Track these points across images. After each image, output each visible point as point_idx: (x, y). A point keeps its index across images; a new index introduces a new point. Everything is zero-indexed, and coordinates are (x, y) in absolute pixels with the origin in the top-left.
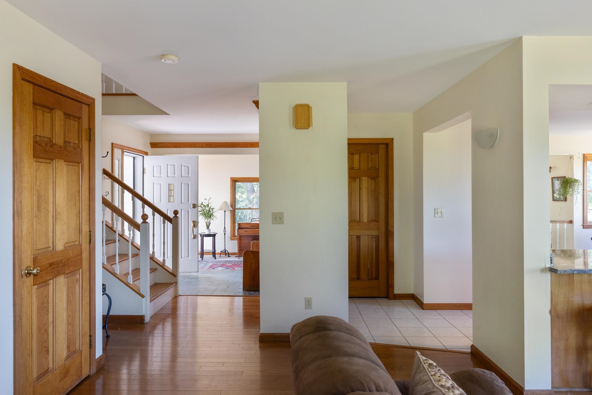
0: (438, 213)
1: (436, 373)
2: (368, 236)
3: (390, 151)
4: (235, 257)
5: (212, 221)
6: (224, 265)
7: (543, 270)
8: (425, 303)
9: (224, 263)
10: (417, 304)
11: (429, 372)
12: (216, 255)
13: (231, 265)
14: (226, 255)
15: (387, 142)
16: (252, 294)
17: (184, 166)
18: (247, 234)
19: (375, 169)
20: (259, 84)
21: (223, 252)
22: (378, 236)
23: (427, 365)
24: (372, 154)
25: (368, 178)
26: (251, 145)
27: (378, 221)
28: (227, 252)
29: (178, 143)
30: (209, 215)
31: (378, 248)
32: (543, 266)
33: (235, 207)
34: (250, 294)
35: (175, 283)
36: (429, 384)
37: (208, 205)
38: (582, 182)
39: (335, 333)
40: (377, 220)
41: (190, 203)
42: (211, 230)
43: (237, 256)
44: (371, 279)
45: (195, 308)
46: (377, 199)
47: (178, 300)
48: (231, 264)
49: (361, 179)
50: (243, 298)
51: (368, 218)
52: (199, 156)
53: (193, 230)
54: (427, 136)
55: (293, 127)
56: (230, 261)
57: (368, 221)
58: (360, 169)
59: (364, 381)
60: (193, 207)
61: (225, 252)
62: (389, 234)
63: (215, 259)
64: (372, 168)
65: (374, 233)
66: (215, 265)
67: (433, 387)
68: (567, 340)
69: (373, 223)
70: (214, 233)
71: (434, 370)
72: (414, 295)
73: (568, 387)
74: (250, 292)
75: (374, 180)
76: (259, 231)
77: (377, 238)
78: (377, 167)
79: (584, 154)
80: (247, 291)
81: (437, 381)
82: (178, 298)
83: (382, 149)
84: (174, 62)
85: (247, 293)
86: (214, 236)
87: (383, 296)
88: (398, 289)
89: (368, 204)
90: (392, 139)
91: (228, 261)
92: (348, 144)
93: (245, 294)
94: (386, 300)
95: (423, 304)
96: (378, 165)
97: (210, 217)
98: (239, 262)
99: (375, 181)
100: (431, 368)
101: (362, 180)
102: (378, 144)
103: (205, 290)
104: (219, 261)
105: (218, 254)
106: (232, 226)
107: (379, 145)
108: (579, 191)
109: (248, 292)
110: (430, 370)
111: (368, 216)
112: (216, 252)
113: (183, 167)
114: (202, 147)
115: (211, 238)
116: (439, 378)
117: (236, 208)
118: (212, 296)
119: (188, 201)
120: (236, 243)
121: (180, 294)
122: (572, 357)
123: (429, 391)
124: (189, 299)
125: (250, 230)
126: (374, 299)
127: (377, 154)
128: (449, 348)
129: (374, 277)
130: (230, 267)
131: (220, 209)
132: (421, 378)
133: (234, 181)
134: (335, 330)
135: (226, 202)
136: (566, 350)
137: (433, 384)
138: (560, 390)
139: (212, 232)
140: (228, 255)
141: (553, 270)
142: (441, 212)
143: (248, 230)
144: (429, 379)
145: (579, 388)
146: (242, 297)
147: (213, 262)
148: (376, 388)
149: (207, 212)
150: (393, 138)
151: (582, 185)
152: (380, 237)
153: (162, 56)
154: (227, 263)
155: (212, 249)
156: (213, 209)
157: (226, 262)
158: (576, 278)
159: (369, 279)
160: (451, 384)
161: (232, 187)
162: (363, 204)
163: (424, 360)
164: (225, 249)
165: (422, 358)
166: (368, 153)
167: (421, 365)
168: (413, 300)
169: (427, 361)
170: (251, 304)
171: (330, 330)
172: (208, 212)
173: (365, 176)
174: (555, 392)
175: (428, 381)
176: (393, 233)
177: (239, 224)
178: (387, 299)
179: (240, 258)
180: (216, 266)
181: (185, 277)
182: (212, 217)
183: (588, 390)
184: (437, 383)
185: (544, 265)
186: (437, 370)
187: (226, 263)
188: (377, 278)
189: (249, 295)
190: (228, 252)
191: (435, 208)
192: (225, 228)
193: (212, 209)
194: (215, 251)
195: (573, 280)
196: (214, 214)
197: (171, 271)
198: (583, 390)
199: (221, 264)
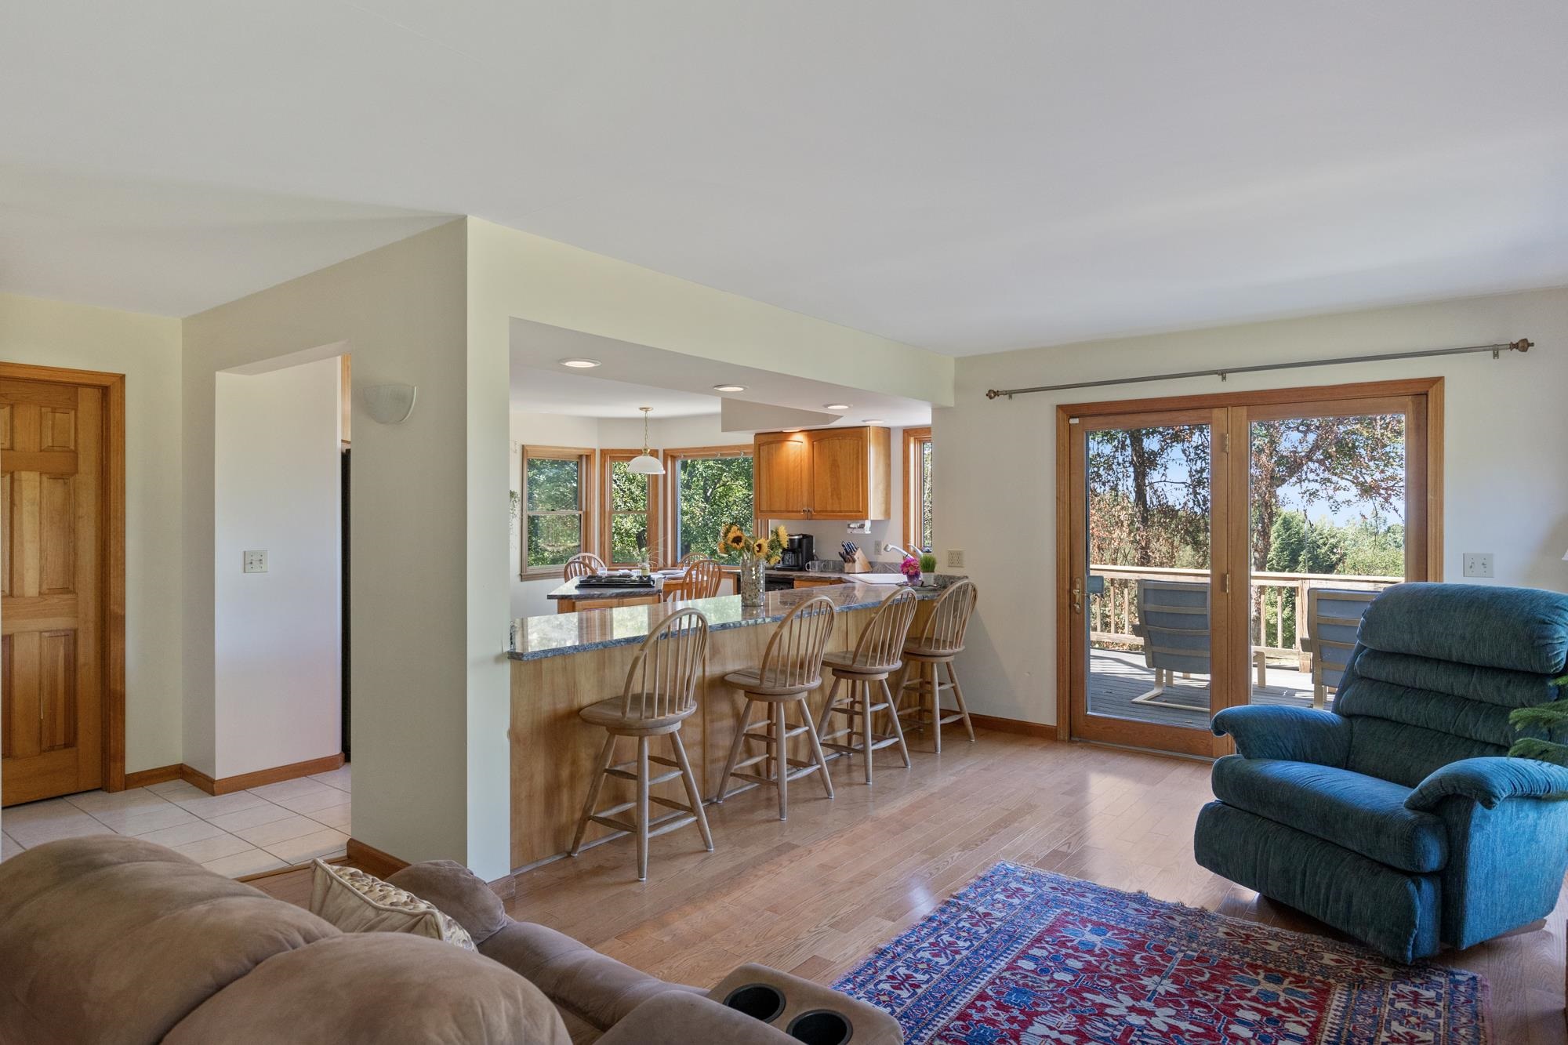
0: (253, 562)
1: (372, 885)
2: (41, 632)
3: (113, 407)
7: (499, 659)
8: (217, 778)
10: (194, 785)
11: (358, 889)
15: (106, 383)
19: (67, 452)
22: (75, 631)
23: (347, 878)
24: (54, 411)
25: (41, 474)
27: (74, 592)
31: (75, 660)
32: (498, 651)
36: (364, 911)
38: (519, 496)
39: (130, 868)
40: (71, 587)
44: (52, 748)
46: (70, 532)
49: (16, 476)
51: (41, 585)
54: (224, 379)
57: (41, 594)
58: (12, 448)
59: (276, 932)
62: (109, 624)
64: (55, 448)
65: (62, 623)
67: (378, 913)
68: (531, 778)
69: (61, 596)
71: (364, 883)
72: (185, 765)
73: (532, 862)
75: (61, 481)
77: (72, 636)
78: (72, 448)
79: (523, 446)
81: (381, 900)
83: (88, 403)
87: (91, 787)
88: (138, 761)
89: (41, 546)
90: (122, 377)
94: (99, 796)
95: (212, 781)
96: (76, 441)
99: (65, 483)
100: (358, 881)
101: (20, 481)
102: (76, 386)
107: (79, 389)
108: (516, 512)
110: (357, 884)
111: (41, 579)
116: (382, 893)
122: (539, 807)
123: (371, 923)
126: (61, 800)
127: (73, 412)
128: (294, 863)
129: (60, 739)
132: (343, 907)
136: (530, 797)
137: (373, 907)
138: (520, 872)
141: (514, 656)
142: (261, 560)
144: (361, 902)
145: (548, 858)
148: (304, 938)
150: (124, 376)
151: (520, 502)
152: (81, 635)
158: (545, 664)
159: (45, 752)
160: (408, 897)
163: (336, 872)
165: (332, 869)
166: (41, 407)
167: (334, 882)
168: (181, 778)
169: (345, 872)
173: (29, 469)
174: (515, 877)
175: (358, 907)
176: (121, 619)
178: (105, 793)
183: (561, 857)
184: (381, 902)
185: (500, 649)
186: (371, 881)
188: (70, 743)
191: (245, 552)
195: (541, 669)
198: (554, 860)
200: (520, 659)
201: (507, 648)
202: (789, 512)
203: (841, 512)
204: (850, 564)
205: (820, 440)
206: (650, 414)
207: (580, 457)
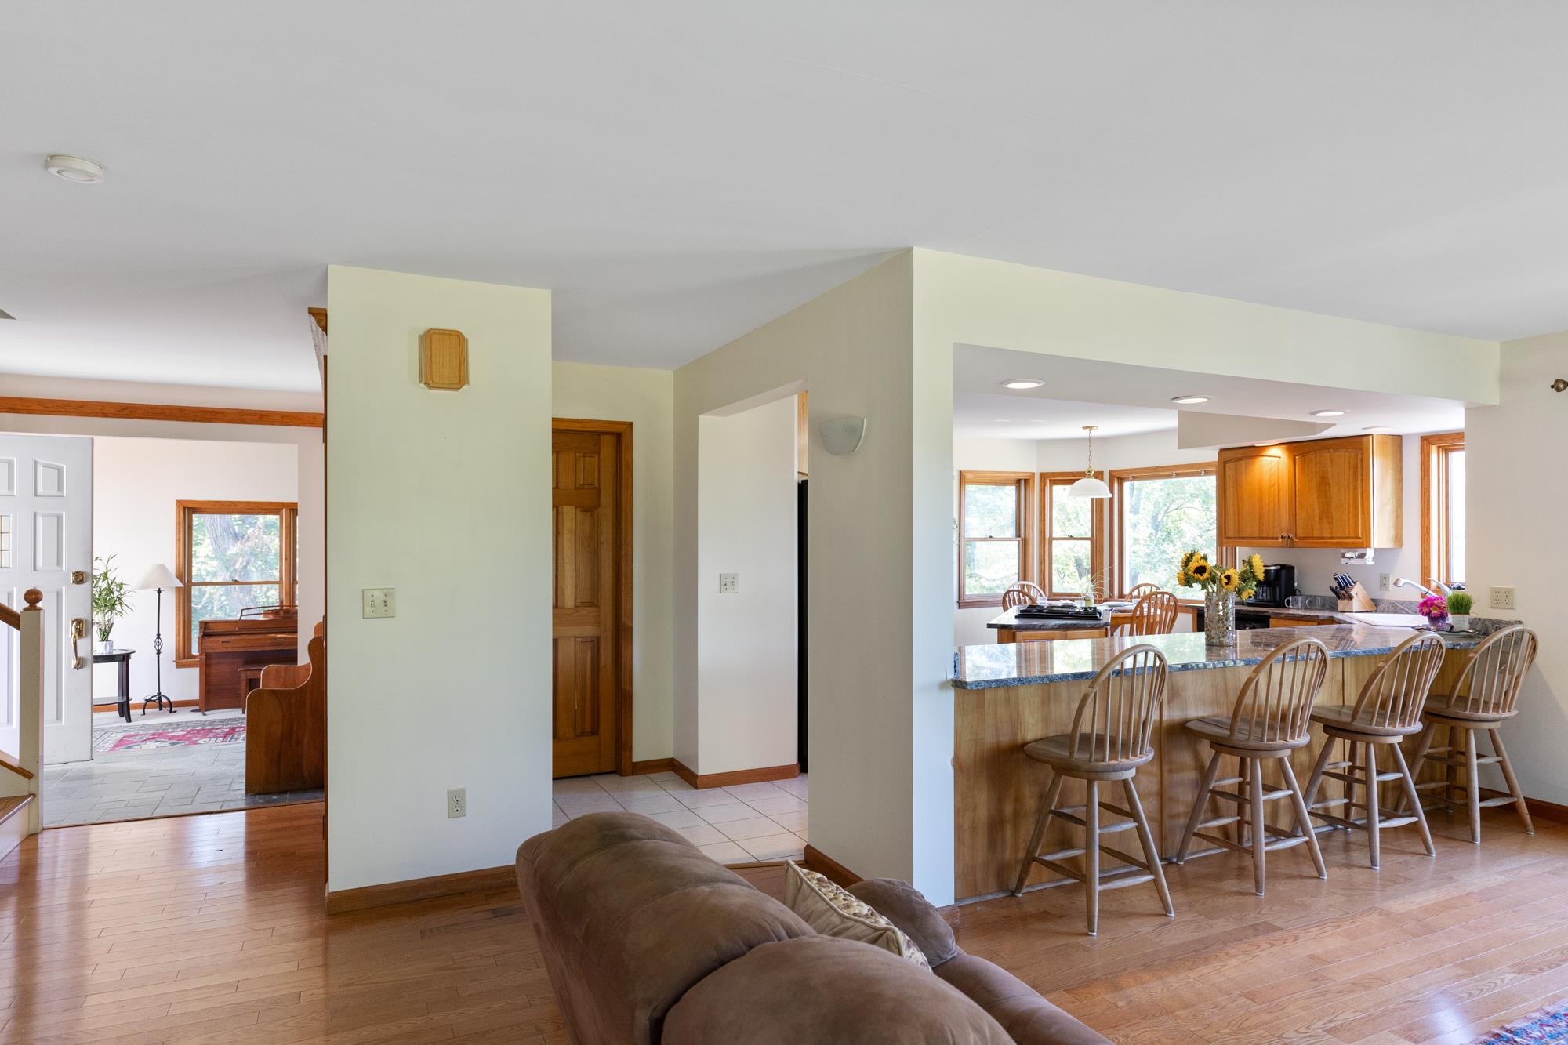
0: (727, 583)
1: (836, 893)
2: (576, 638)
3: (624, 449)
4: (192, 711)
5: (117, 620)
6: (159, 734)
7: (943, 686)
8: (700, 773)
9: (160, 731)
10: (682, 778)
11: (825, 895)
12: (131, 712)
13: (184, 735)
14: (161, 709)
15: (619, 431)
16: (274, 801)
17: (45, 466)
18: (230, 650)
19: (593, 489)
20: (329, 268)
21: (155, 701)
22: (598, 638)
23: (815, 882)
24: (585, 455)
25: (576, 508)
26: (260, 418)
27: (597, 606)
28: (164, 700)
29: (21, 399)
30: (109, 601)
31: (598, 664)
33: (190, 580)
34: (268, 802)
35: (30, 795)
36: (831, 916)
37: (106, 574)
39: (650, 844)
40: (596, 601)
41: (64, 569)
42: (114, 644)
43: (197, 708)
44: (583, 734)
45: (81, 860)
46: (595, 555)
47: (40, 841)
48: (183, 731)
49: (560, 509)
50: (248, 816)
51: (575, 599)
52: (97, 439)
53: (75, 644)
54: (705, 421)
55: (420, 381)
56: (179, 724)
57: (576, 606)
58: (557, 487)
60: (74, 582)
61: (160, 699)
62: (621, 633)
63: (129, 720)
64: (586, 486)
65: (589, 631)
66: (131, 739)
67: (843, 920)
68: (974, 810)
69: (589, 608)
70: (126, 652)
71: (830, 890)
72: (676, 761)
73: (976, 895)
74: (267, 797)
75: (589, 513)
76: (296, 638)
77: (596, 643)
78: (596, 485)
79: (961, 472)
80: (259, 794)
81: (845, 909)
82: (40, 836)
83: (607, 444)
84: (91, 180)
85: (260, 799)
86: (124, 658)
87: (609, 770)
88: (641, 752)
89: (576, 567)
90: (631, 425)
91: (170, 724)
92: (554, 431)
93: (254, 803)
94: (615, 778)
95: (695, 776)
96: (599, 480)
97: (113, 607)
98: (207, 723)
99: (592, 515)
100: (824, 887)
102: (599, 434)
103: (126, 806)
104: (142, 726)
105: (137, 707)
106: (181, 631)
107: (602, 436)
109: (261, 796)
110: (823, 890)
111: (576, 593)
112: (131, 702)
113: (40, 469)
114: (105, 415)
115: (116, 664)
116: (846, 902)
117: (193, 581)
118: (153, 818)
119: (59, 563)
120: (194, 674)
121: (45, 826)
122: (982, 839)
123: (836, 929)
124: (61, 839)
125: (238, 637)
126: (587, 778)
127: (597, 456)
128: (763, 859)
129: (588, 729)
130: (180, 738)
131: (144, 587)
133: (188, 510)
134: (643, 837)
135: (162, 568)
136: (973, 828)
137: (838, 913)
138: (965, 903)
139: (118, 649)
140: (169, 709)
141: (957, 684)
142: (734, 581)
143: (233, 638)
144: (828, 906)
145: (992, 894)
146: (243, 813)
147: (123, 731)
148: (787, 933)
149: (101, 594)
150: (632, 423)
151: (957, 529)
152: (602, 640)
153: (52, 157)
154: (170, 730)
155: (116, 695)
156: (121, 586)
157: (164, 726)
158: (988, 695)
159: (578, 736)
160: (869, 910)
161: (181, 526)
162: (564, 567)
163: (805, 875)
164: (159, 693)
165: (801, 871)
166: (577, 453)
167: (804, 884)
168: (673, 770)
169: (813, 876)
170: (280, 825)
171: (633, 838)
172: (107, 595)
173: (569, 503)
174: (960, 907)
175: (826, 911)
176: (630, 630)
177: (205, 625)
178: (618, 776)
179: (206, 713)
180: (135, 740)
181: (62, 776)
182: (118, 607)
183: (1005, 895)
185: (944, 676)
186: (835, 889)
187: (168, 729)
188: (595, 732)
189: (267, 805)
190: (167, 698)
191: (721, 574)
192: (159, 635)
193: (118, 585)
194: (128, 699)
195: (984, 699)
196: (125, 600)
197: (15, 763)
198: (998, 897)
199: (152, 734)
200: (964, 688)
201: (951, 676)
202: (1262, 538)
203: (1333, 538)
204: (1346, 601)
205: (1303, 455)
206: (1095, 433)
207: (1019, 481)
